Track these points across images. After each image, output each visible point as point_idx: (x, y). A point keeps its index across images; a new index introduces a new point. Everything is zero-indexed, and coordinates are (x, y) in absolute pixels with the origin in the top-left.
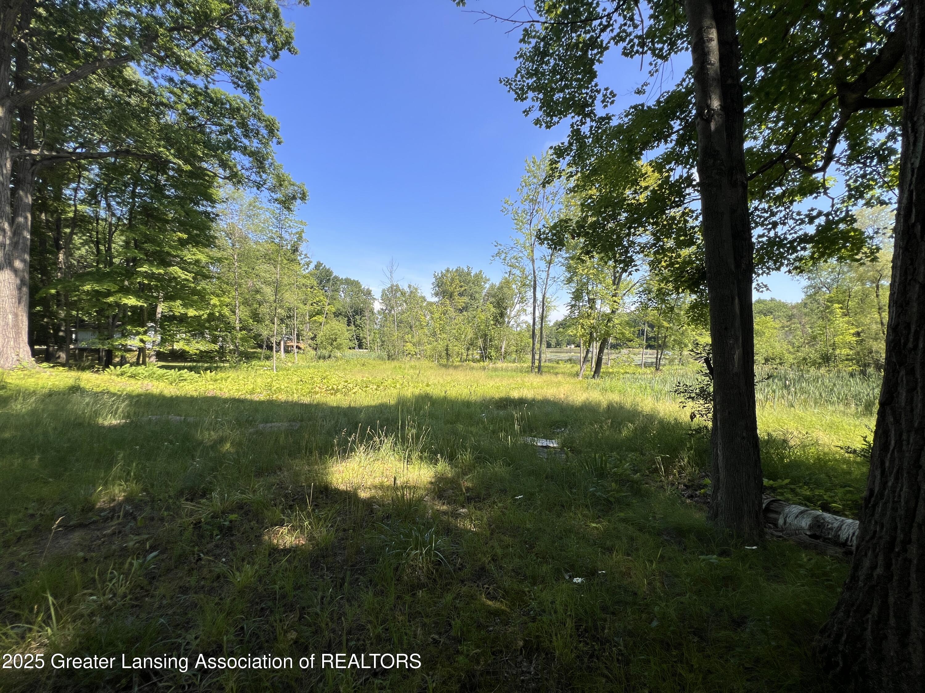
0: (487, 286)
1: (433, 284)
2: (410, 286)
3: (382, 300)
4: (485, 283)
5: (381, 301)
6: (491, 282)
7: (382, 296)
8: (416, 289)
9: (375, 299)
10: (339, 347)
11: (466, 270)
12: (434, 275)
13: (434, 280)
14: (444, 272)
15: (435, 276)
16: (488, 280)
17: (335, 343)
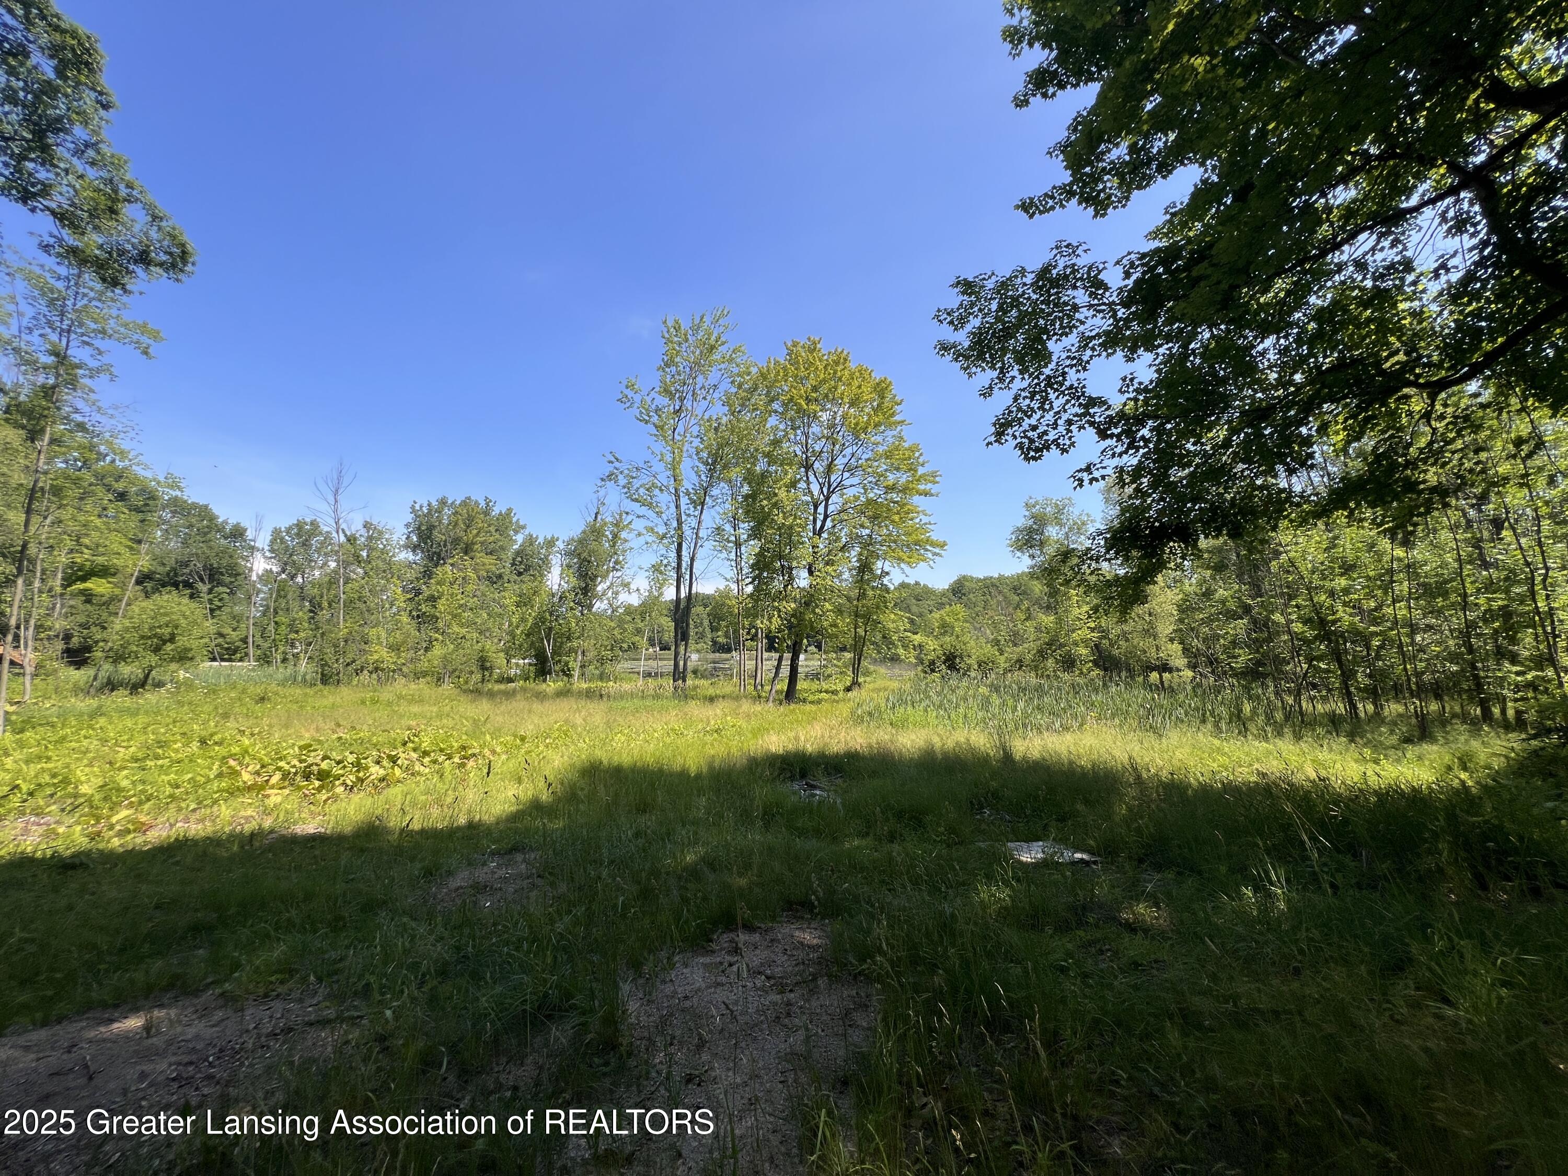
0: (520, 538)
1: (407, 525)
2: (367, 525)
3: (272, 551)
4: (516, 532)
5: (268, 554)
6: (527, 533)
7: (272, 542)
8: (381, 533)
9: (253, 548)
10: (183, 657)
11: (483, 504)
12: (413, 507)
13: (410, 518)
14: (434, 503)
15: (413, 511)
16: (524, 527)
17: (169, 647)
